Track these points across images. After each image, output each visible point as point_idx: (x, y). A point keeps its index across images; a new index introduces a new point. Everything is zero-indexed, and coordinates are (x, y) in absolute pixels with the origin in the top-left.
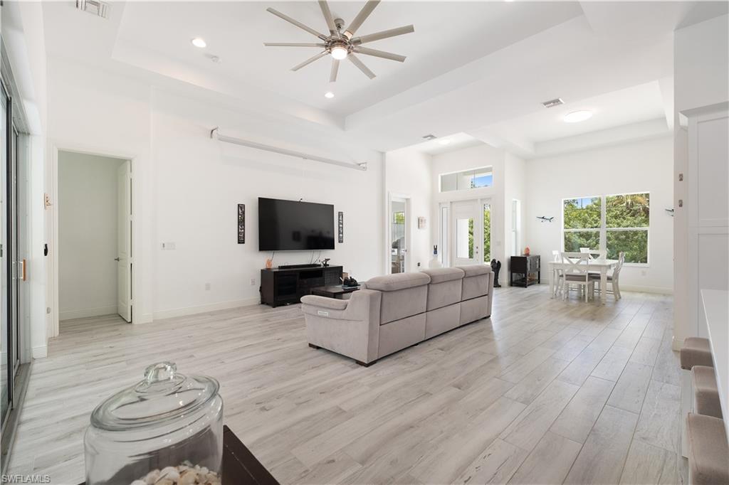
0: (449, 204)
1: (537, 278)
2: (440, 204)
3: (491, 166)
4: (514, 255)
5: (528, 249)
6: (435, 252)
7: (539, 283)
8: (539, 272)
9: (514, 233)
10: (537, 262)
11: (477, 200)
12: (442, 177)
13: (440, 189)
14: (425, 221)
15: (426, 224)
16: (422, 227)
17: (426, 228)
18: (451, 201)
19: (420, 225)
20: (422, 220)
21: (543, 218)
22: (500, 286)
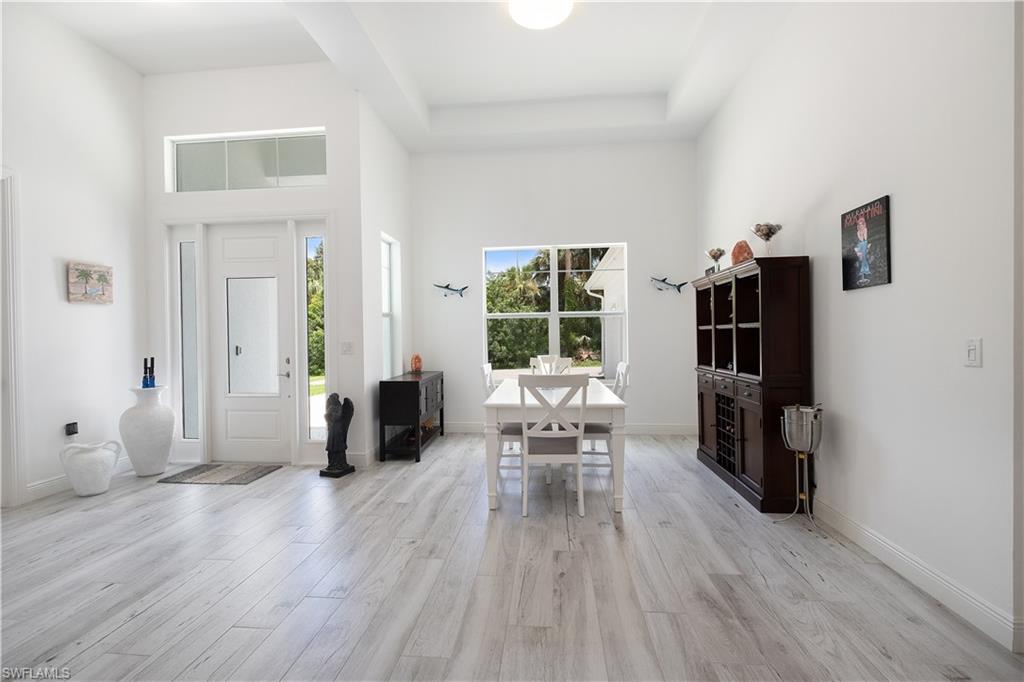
0: (199, 229)
1: (438, 422)
2: (171, 228)
3: (320, 129)
4: (386, 377)
5: (417, 359)
6: (149, 381)
7: (442, 434)
8: (442, 411)
9: (386, 321)
10: (439, 386)
11: (283, 223)
12: (179, 149)
13: (169, 183)
14: (104, 278)
15: (111, 286)
16: (87, 297)
17: (111, 302)
18: (207, 221)
19: (71, 290)
20: (85, 275)
21: (447, 287)
22: (351, 470)
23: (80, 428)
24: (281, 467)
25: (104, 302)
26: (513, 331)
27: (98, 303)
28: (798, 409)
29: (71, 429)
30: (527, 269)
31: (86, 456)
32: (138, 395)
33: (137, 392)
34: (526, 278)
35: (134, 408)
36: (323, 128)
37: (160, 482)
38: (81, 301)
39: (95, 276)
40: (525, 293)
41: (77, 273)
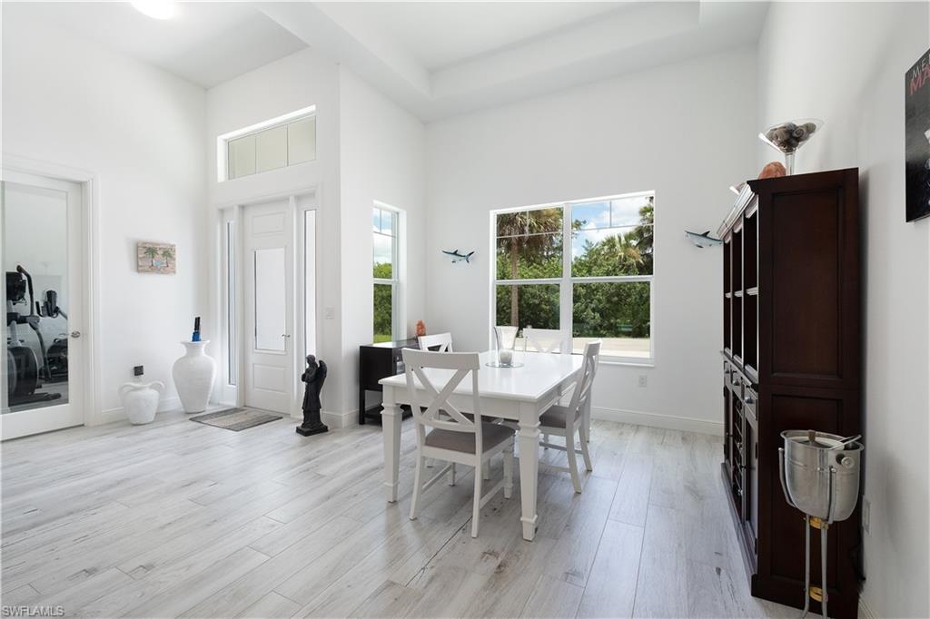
0: (236, 210)
5: (420, 325)
6: (197, 336)
11: (286, 199)
12: (229, 143)
13: (221, 175)
14: (168, 253)
15: (174, 259)
16: (153, 269)
17: (174, 272)
18: (242, 203)
19: (140, 264)
20: (151, 251)
21: (455, 253)
22: (324, 429)
23: (145, 370)
24: (281, 418)
25: (168, 273)
26: (609, 301)
27: (162, 273)
28: (812, 437)
29: (138, 371)
30: (629, 237)
31: (134, 393)
32: (187, 346)
33: (187, 344)
34: (627, 246)
35: (184, 357)
36: (313, 108)
37: (191, 419)
38: (148, 271)
39: (160, 252)
40: (625, 260)
41: (145, 250)
